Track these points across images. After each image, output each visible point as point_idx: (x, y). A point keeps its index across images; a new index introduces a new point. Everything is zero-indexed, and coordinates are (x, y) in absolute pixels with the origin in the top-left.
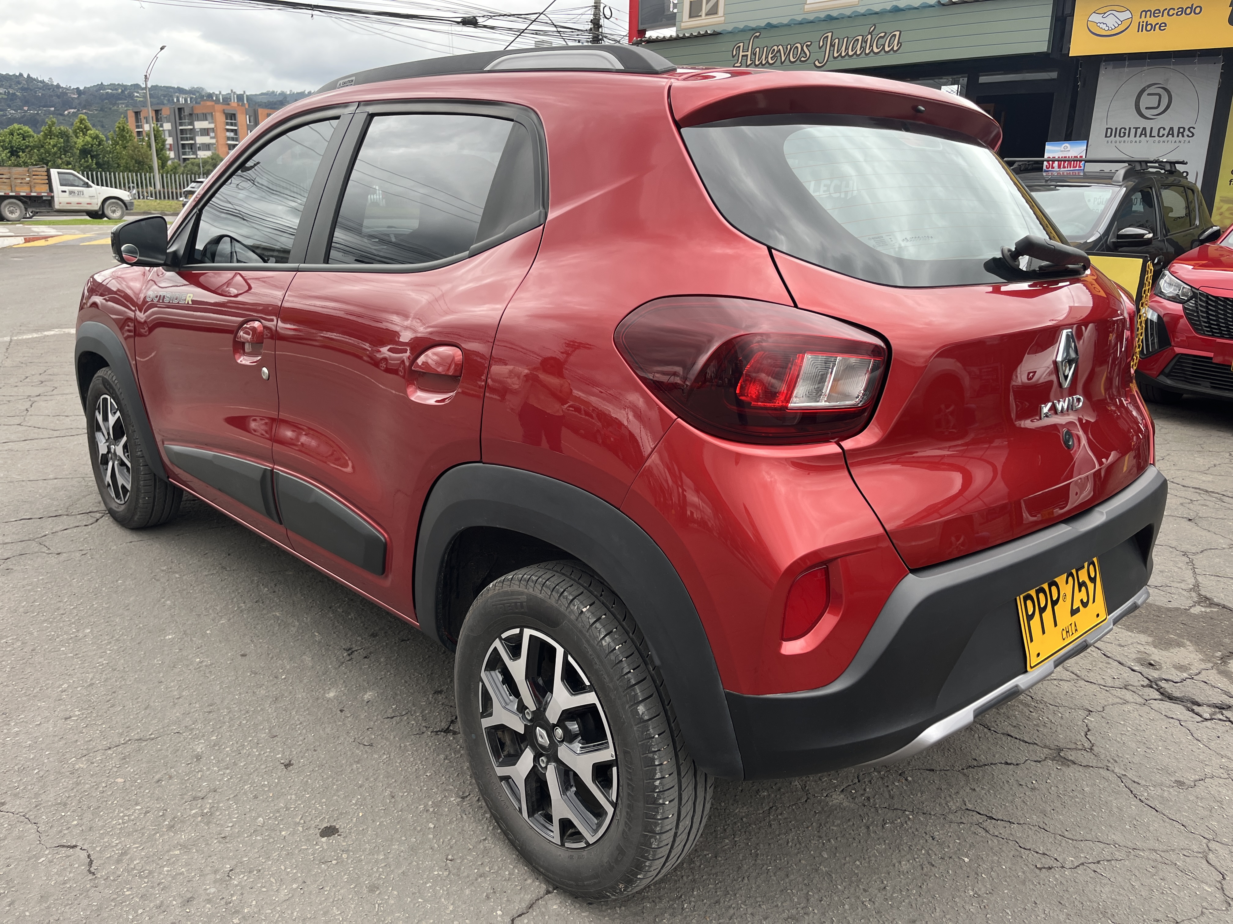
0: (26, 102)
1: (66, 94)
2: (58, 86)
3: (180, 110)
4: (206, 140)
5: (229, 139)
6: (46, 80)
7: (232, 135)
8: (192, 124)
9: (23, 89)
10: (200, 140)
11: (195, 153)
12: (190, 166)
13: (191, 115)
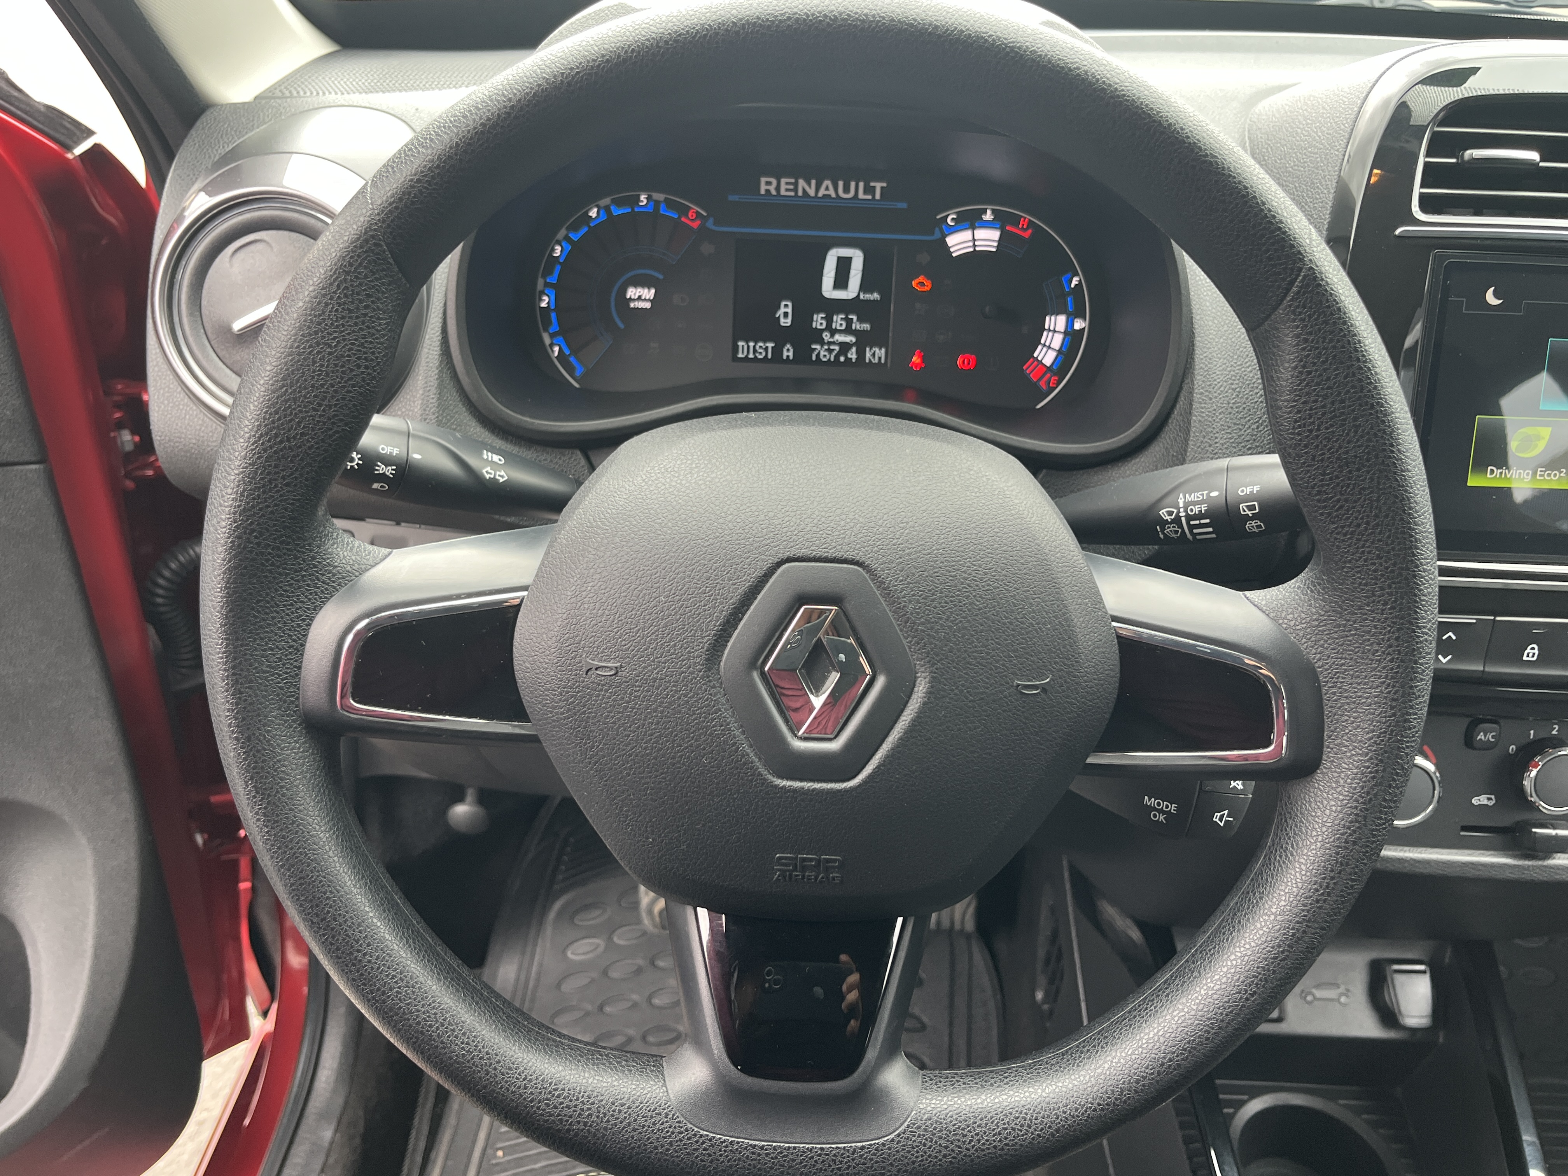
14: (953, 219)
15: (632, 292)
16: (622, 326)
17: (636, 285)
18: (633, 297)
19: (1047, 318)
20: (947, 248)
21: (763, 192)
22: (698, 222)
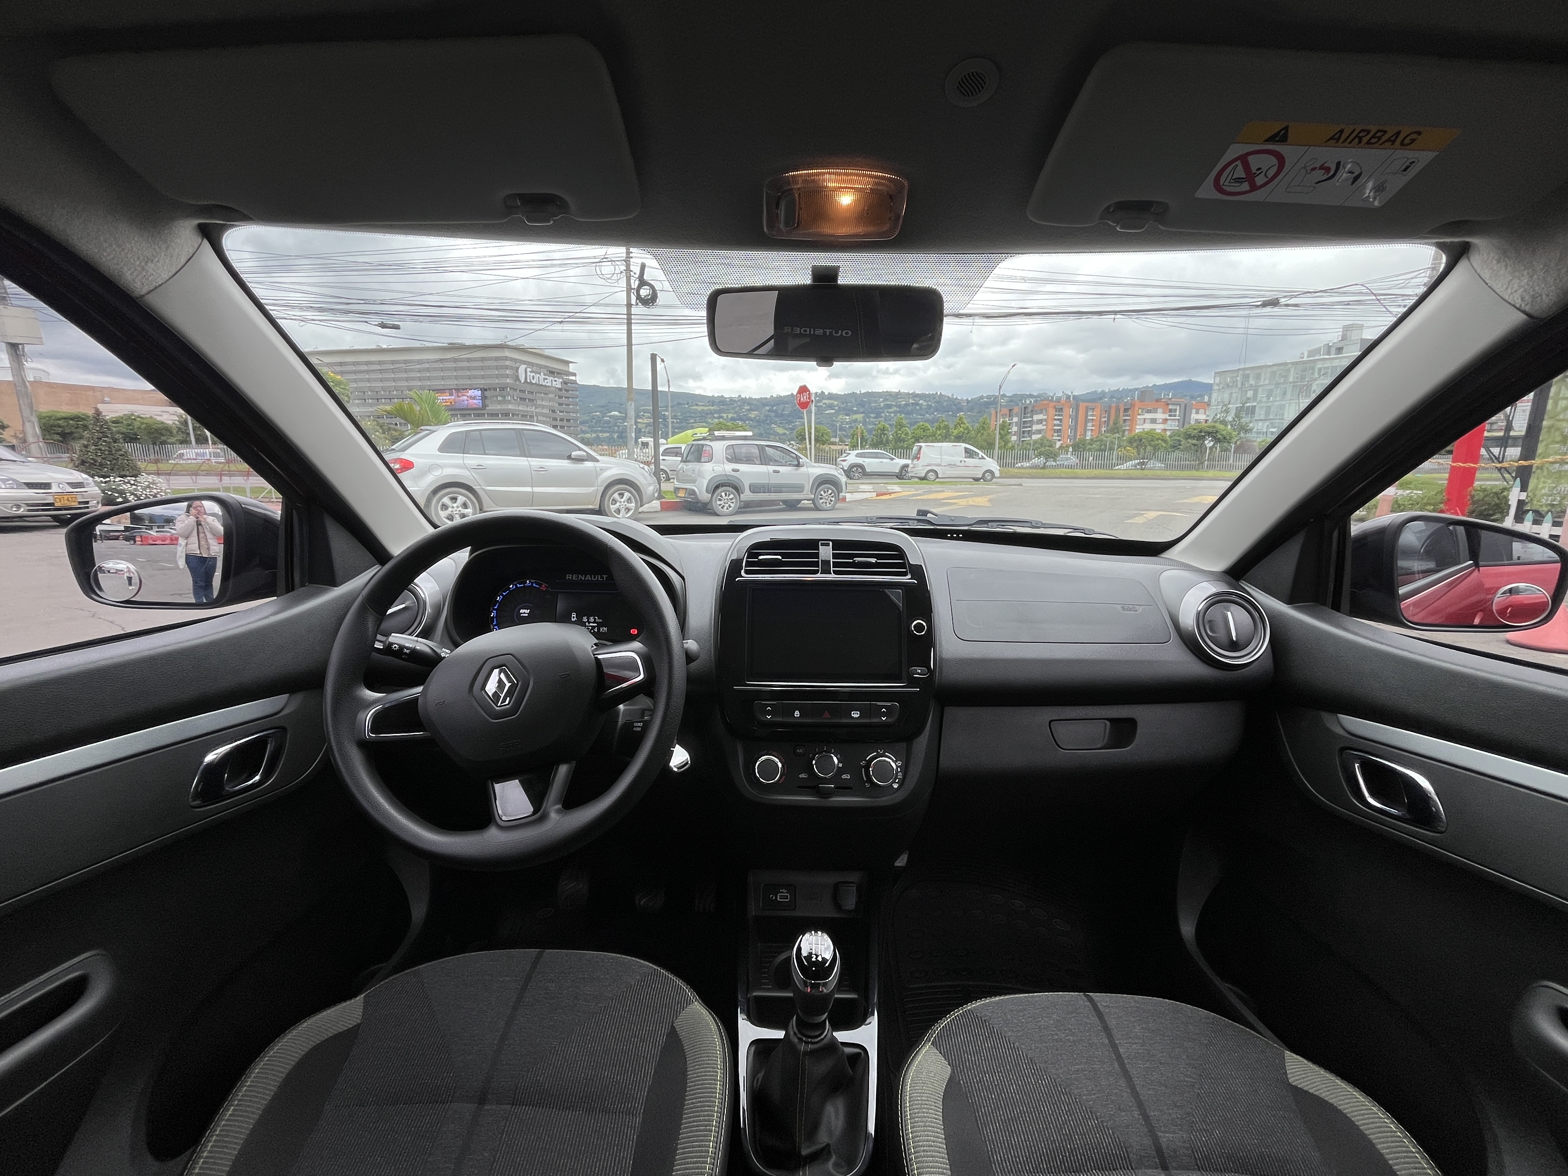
0: (937, 410)
1: (960, 403)
2: (956, 399)
3: (1025, 408)
4: (1040, 427)
5: (1055, 425)
6: (950, 395)
7: (1058, 422)
8: (1032, 417)
9: (936, 402)
10: (1035, 427)
11: (1030, 437)
12: (1025, 445)
13: (1032, 411)
15: (522, 611)
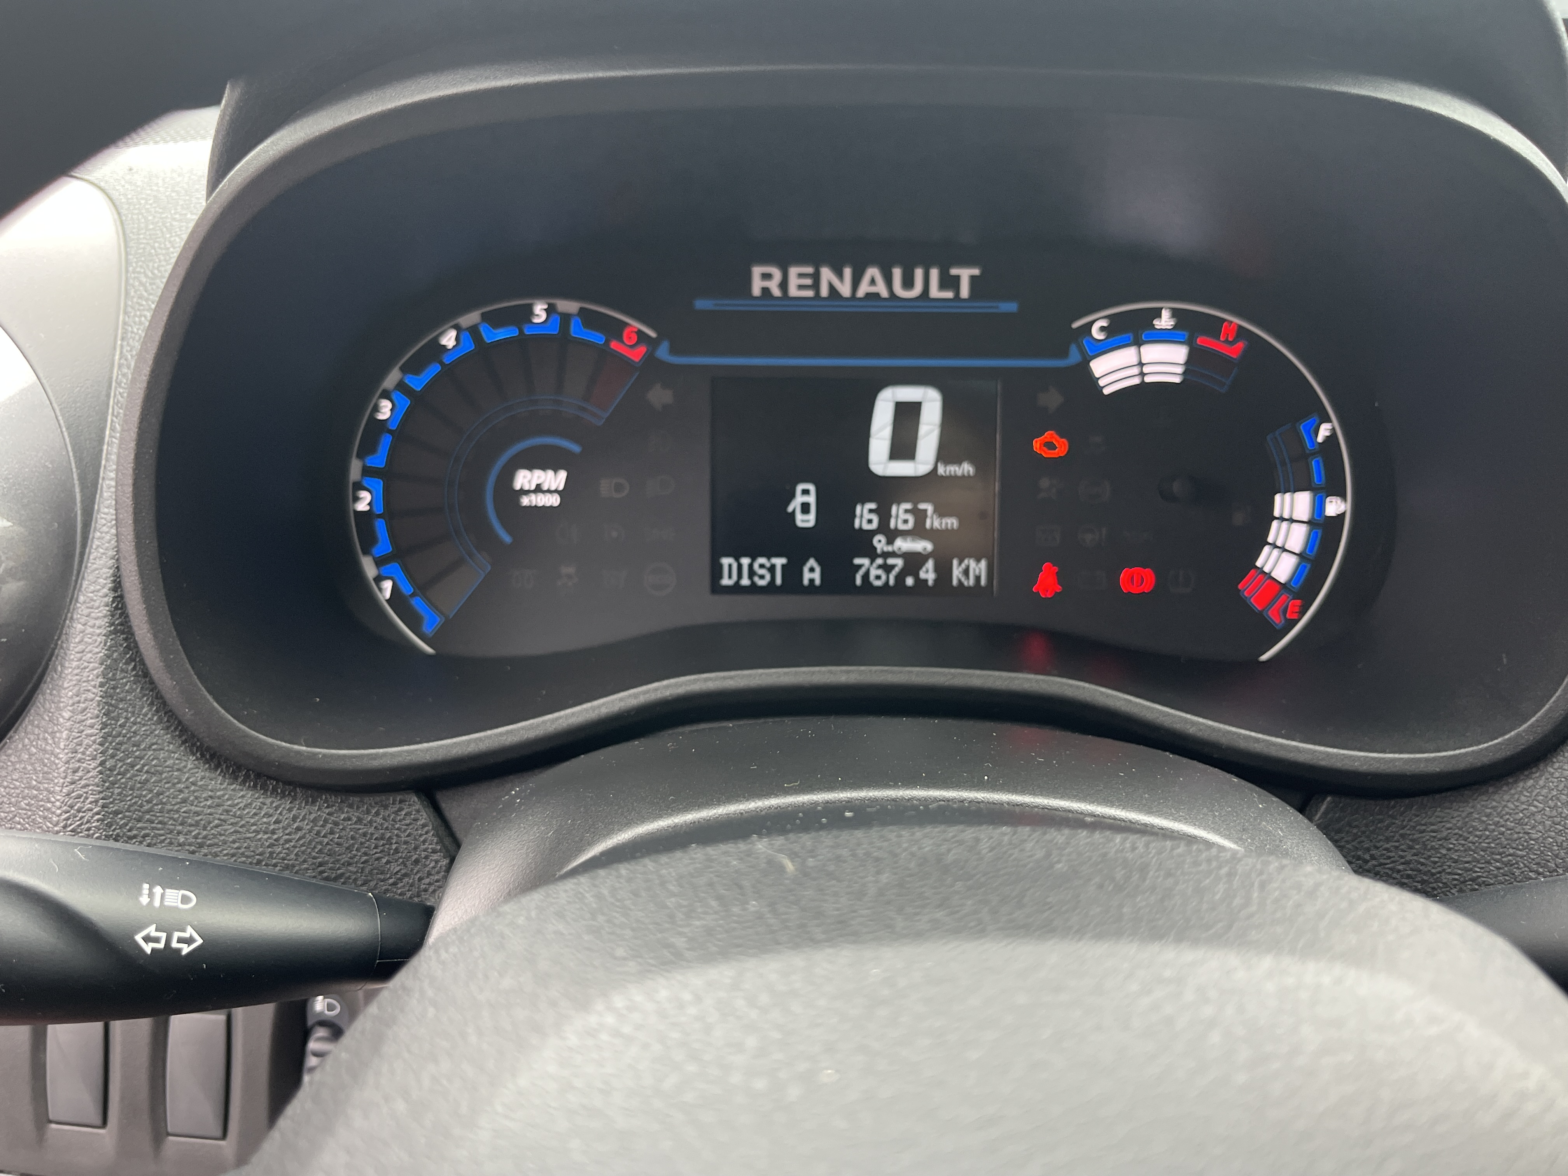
14: (1102, 329)
15: (524, 479)
16: (507, 538)
17: (530, 467)
18: (526, 488)
19: (1278, 497)
20: (1092, 381)
21: (756, 291)
22: (643, 349)
